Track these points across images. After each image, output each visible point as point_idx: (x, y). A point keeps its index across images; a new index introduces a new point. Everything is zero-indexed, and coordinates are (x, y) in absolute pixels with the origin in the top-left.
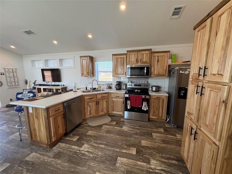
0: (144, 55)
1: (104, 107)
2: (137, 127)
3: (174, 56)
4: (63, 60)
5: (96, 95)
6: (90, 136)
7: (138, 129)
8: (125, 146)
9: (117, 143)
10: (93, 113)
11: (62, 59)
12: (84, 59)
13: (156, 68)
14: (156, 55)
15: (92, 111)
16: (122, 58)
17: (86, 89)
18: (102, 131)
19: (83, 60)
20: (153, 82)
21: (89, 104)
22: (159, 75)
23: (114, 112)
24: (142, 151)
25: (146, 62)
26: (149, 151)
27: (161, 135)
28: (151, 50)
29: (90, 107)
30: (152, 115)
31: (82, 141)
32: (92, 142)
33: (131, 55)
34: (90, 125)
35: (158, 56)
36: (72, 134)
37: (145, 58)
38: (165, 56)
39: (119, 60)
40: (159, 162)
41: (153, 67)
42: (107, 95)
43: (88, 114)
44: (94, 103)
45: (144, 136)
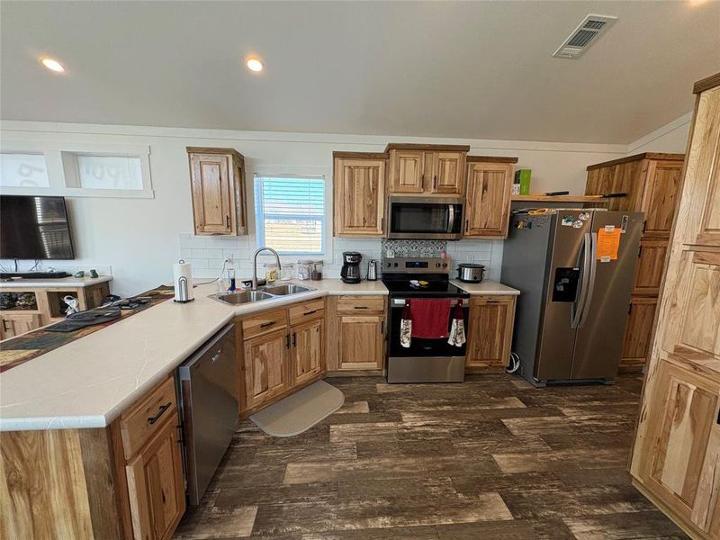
0: (448, 163)
1: (312, 352)
2: (445, 408)
3: (526, 176)
4: (83, 160)
5: (285, 308)
6: (303, 489)
7: (455, 415)
8: (460, 496)
9: (426, 490)
10: (276, 384)
11: (75, 156)
12: (211, 163)
13: (478, 211)
14: (480, 166)
15: (271, 378)
16: (371, 170)
17: (233, 288)
18: (340, 454)
19: (204, 167)
20: (459, 253)
21: (261, 348)
22: (486, 233)
23: (345, 366)
24: (520, 496)
25: (452, 190)
26: (539, 488)
27: (526, 419)
28: (467, 149)
29: (264, 360)
30: (472, 360)
31: (279, 524)
32: (329, 518)
33: (402, 162)
34: (273, 434)
35: (485, 172)
36: (211, 503)
37: (450, 177)
38: (503, 172)
39: (360, 176)
40: (592, 522)
41: (470, 204)
42: (320, 305)
43: (258, 388)
44: (279, 344)
45: (488, 436)
